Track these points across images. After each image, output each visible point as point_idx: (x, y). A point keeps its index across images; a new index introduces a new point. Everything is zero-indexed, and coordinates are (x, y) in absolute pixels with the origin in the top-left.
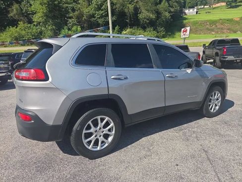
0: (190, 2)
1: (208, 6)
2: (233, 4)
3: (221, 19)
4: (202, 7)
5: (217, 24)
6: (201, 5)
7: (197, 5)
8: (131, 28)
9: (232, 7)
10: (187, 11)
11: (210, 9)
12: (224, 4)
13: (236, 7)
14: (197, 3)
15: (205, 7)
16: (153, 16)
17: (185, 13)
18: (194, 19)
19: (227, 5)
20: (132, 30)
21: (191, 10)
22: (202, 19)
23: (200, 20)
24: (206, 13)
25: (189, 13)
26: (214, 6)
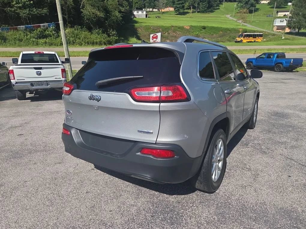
0: (137, 2)
1: (156, 10)
2: (181, 11)
3: (172, 26)
4: (151, 10)
5: (170, 32)
6: (149, 7)
7: (145, 7)
8: (71, 27)
9: (180, 14)
10: (135, 13)
11: (159, 13)
12: (172, 9)
13: (184, 14)
14: (144, 5)
15: (154, 10)
16: (101, 15)
17: (134, 15)
18: (146, 23)
19: (176, 11)
20: (73, 29)
21: (140, 12)
22: (154, 25)
23: (152, 25)
24: (156, 17)
25: (139, 16)
26: (163, 10)
